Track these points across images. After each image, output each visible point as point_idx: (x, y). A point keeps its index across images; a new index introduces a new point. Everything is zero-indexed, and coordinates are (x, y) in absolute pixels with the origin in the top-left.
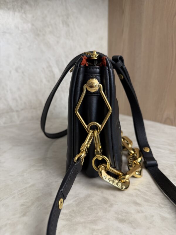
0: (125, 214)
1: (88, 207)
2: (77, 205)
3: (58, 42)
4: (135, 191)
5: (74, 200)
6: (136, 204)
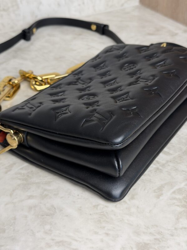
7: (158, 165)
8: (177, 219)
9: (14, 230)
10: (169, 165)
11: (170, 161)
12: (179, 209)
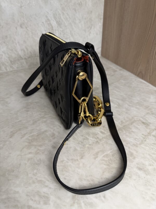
1: (42, 138)
2: (38, 136)
5: (37, 132)
7: (98, 140)
8: (103, 172)
9: (18, 171)
10: (103, 140)
11: (104, 138)
12: (105, 167)
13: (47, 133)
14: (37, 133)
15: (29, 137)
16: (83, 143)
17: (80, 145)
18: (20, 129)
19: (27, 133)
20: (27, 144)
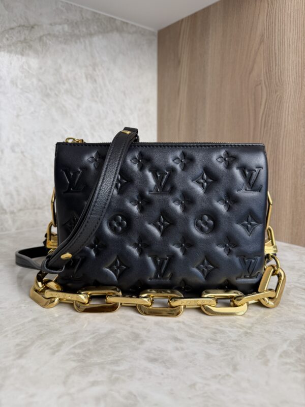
0: (159, 352)
1: (110, 345)
2: (95, 343)
3: (79, 106)
4: (177, 324)
5: (92, 336)
6: (176, 339)
13: (118, 335)
14: (93, 338)
15: (74, 347)
16: (217, 340)
17: (212, 345)
18: (41, 335)
19: (63, 342)
20: (74, 364)
